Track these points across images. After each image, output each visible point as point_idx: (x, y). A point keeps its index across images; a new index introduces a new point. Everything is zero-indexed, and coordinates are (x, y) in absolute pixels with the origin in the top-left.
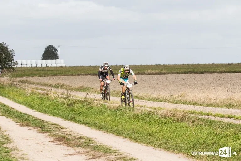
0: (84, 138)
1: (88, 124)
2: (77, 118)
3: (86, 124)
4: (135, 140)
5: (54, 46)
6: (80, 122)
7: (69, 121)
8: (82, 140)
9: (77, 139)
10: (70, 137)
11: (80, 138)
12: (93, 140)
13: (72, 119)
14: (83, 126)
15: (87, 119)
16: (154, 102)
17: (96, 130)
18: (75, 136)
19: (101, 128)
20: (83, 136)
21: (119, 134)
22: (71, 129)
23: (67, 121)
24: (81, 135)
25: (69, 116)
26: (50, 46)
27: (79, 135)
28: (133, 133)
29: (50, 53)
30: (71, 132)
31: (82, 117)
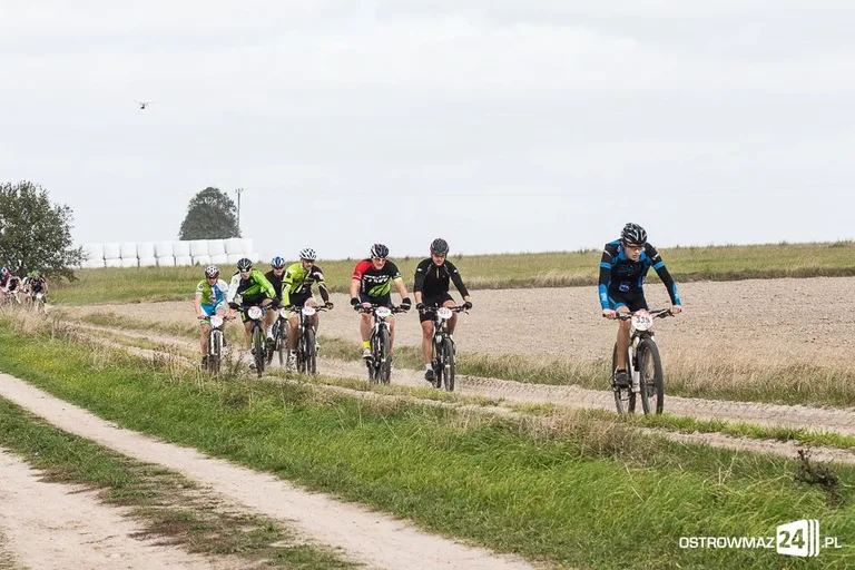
0: (254, 521)
1: (283, 468)
2: (249, 447)
3: (276, 470)
4: (433, 525)
5: (222, 192)
6: (258, 463)
7: (223, 461)
8: (246, 530)
9: (230, 524)
10: (208, 517)
11: (241, 521)
12: (284, 526)
13: (233, 454)
14: (267, 477)
15: (284, 455)
16: (537, 386)
17: (307, 491)
18: (223, 516)
19: (325, 485)
20: (252, 513)
21: (380, 502)
22: (218, 489)
23: (214, 461)
24: (245, 511)
25: (224, 440)
26: (210, 192)
27: (239, 509)
28: (433, 500)
29: (210, 217)
30: (215, 501)
31: (267, 445)
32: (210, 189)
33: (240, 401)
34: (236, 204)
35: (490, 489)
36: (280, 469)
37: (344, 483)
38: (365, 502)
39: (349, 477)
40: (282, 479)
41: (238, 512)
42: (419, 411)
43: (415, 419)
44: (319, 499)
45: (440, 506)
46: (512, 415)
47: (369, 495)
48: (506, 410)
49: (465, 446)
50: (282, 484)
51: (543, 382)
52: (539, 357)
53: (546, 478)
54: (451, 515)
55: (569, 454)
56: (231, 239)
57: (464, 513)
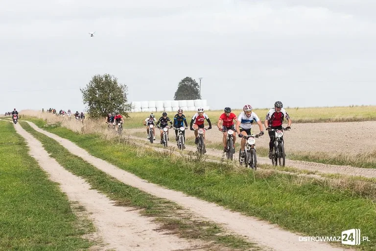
0: (208, 224)
1: (220, 201)
2: (206, 191)
3: (217, 202)
4: (287, 227)
5: (193, 79)
6: (210, 198)
7: (194, 198)
8: (205, 228)
9: (198, 225)
10: (188, 222)
11: (202, 224)
12: (221, 226)
13: (199, 194)
14: (213, 205)
15: (221, 195)
16: (332, 165)
17: (231, 211)
18: (194, 222)
19: (239, 208)
20: (207, 220)
21: (263, 216)
22: (192, 210)
23: (190, 197)
24: (204, 220)
25: (194, 188)
26: (188, 79)
27: (202, 219)
28: (286, 215)
29: (188, 90)
30: (191, 215)
31: (214, 191)
32: (187, 78)
33: (201, 171)
34: (199, 84)
35: (312, 211)
36: (219, 201)
37: (247, 208)
38: (257, 216)
39: (249, 205)
40: (221, 205)
41: (201, 220)
42: (280, 176)
43: (279, 179)
44: (237, 214)
45: (289, 219)
46: (321, 178)
47: (259, 213)
48: (319, 176)
49: (301, 192)
50: (220, 208)
51: (335, 164)
52: (333, 153)
53: (336, 206)
54: (295, 222)
55: (348, 195)
56: (197, 100)
57: (300, 221)
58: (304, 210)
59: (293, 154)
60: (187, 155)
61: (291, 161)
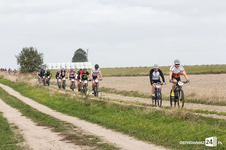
0: (92, 137)
1: (100, 123)
2: (91, 117)
4: (140, 138)
5: (83, 50)
6: (93, 121)
7: (84, 121)
8: (90, 139)
9: (86, 137)
10: (80, 136)
11: (89, 137)
12: (100, 138)
13: (87, 119)
14: (95, 125)
15: (101, 119)
17: (106, 129)
18: (84, 135)
19: (111, 127)
20: (92, 134)
21: (126, 132)
22: (83, 128)
23: (82, 121)
24: (90, 134)
25: (84, 115)
26: (80, 50)
28: (140, 131)
29: (80, 56)
30: (82, 131)
31: (96, 117)
32: (80, 49)
33: (89, 105)
34: (87, 53)
35: (155, 128)
36: (99, 123)
37: (116, 127)
38: (121, 132)
39: (117, 125)
40: (100, 125)
41: (88, 134)
42: (136, 108)
43: (135, 110)
44: (110, 131)
45: (141, 133)
46: (160, 109)
47: (123, 130)
49: (148, 117)
50: (99, 127)
51: (168, 100)
52: (167, 94)
53: (170, 126)
54: (144, 135)
55: (176, 120)
56: (86, 63)
57: (148, 135)
58: (150, 128)
59: (143, 95)
60: (80, 95)
61: (142, 98)
